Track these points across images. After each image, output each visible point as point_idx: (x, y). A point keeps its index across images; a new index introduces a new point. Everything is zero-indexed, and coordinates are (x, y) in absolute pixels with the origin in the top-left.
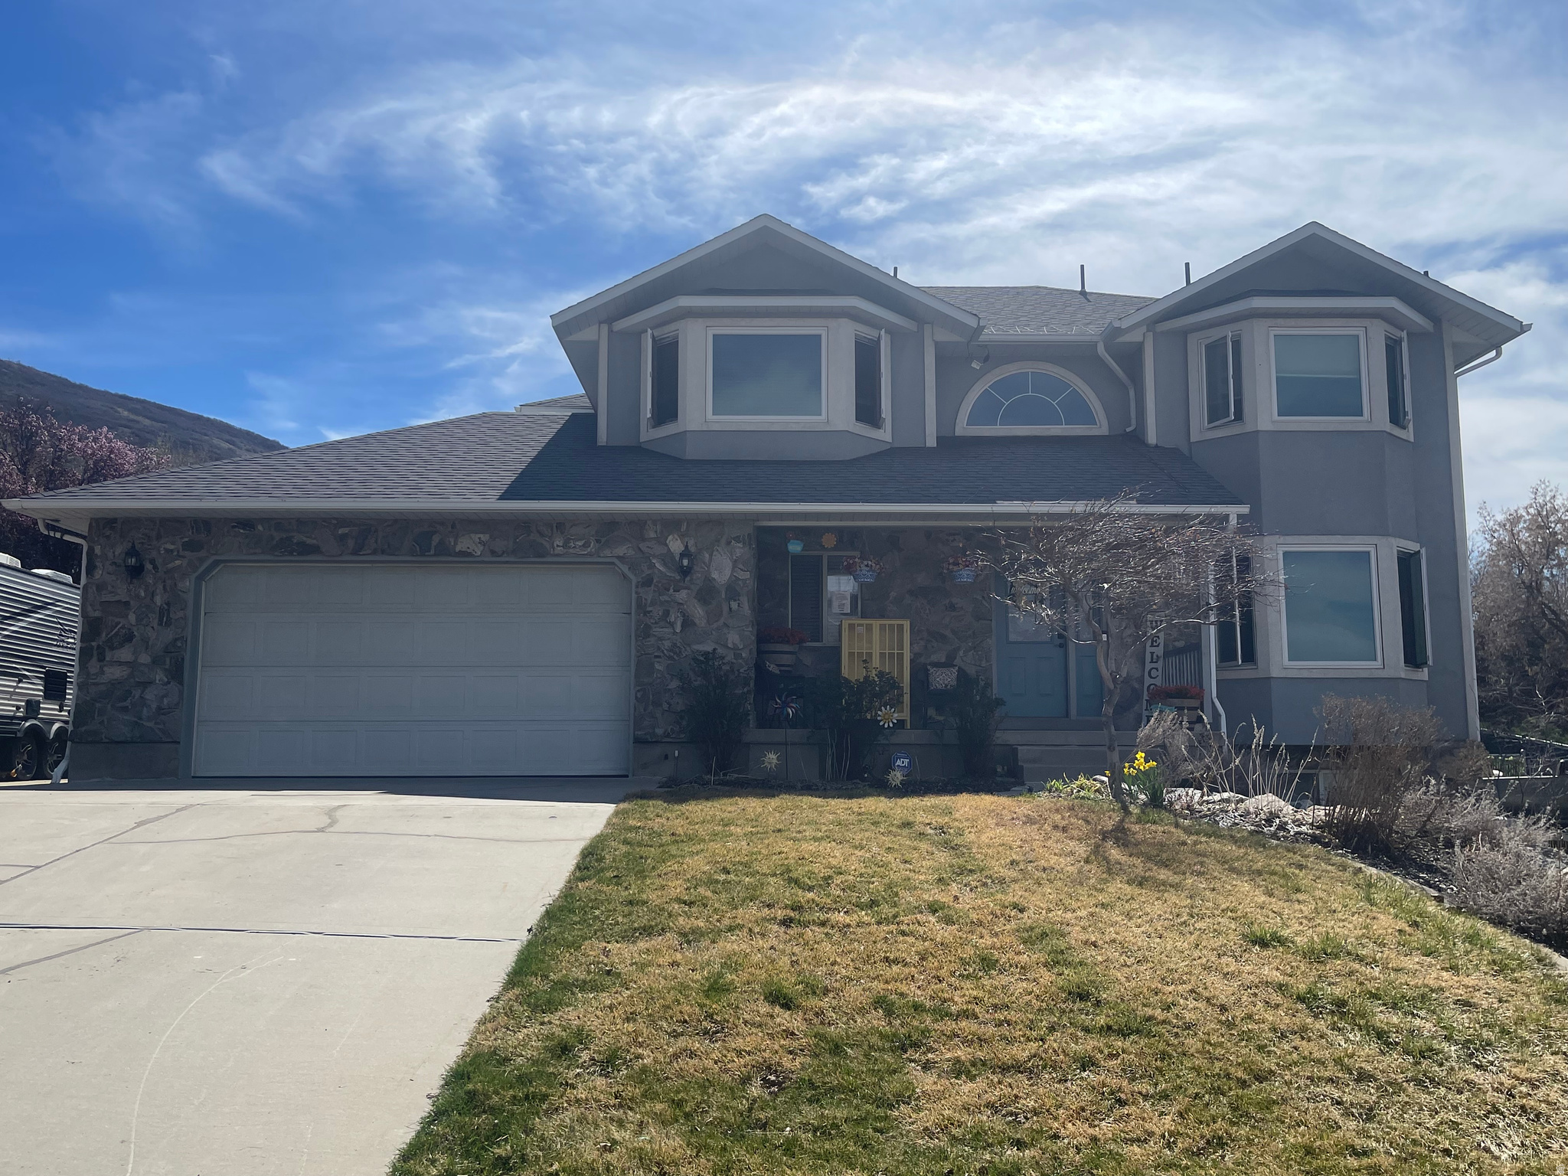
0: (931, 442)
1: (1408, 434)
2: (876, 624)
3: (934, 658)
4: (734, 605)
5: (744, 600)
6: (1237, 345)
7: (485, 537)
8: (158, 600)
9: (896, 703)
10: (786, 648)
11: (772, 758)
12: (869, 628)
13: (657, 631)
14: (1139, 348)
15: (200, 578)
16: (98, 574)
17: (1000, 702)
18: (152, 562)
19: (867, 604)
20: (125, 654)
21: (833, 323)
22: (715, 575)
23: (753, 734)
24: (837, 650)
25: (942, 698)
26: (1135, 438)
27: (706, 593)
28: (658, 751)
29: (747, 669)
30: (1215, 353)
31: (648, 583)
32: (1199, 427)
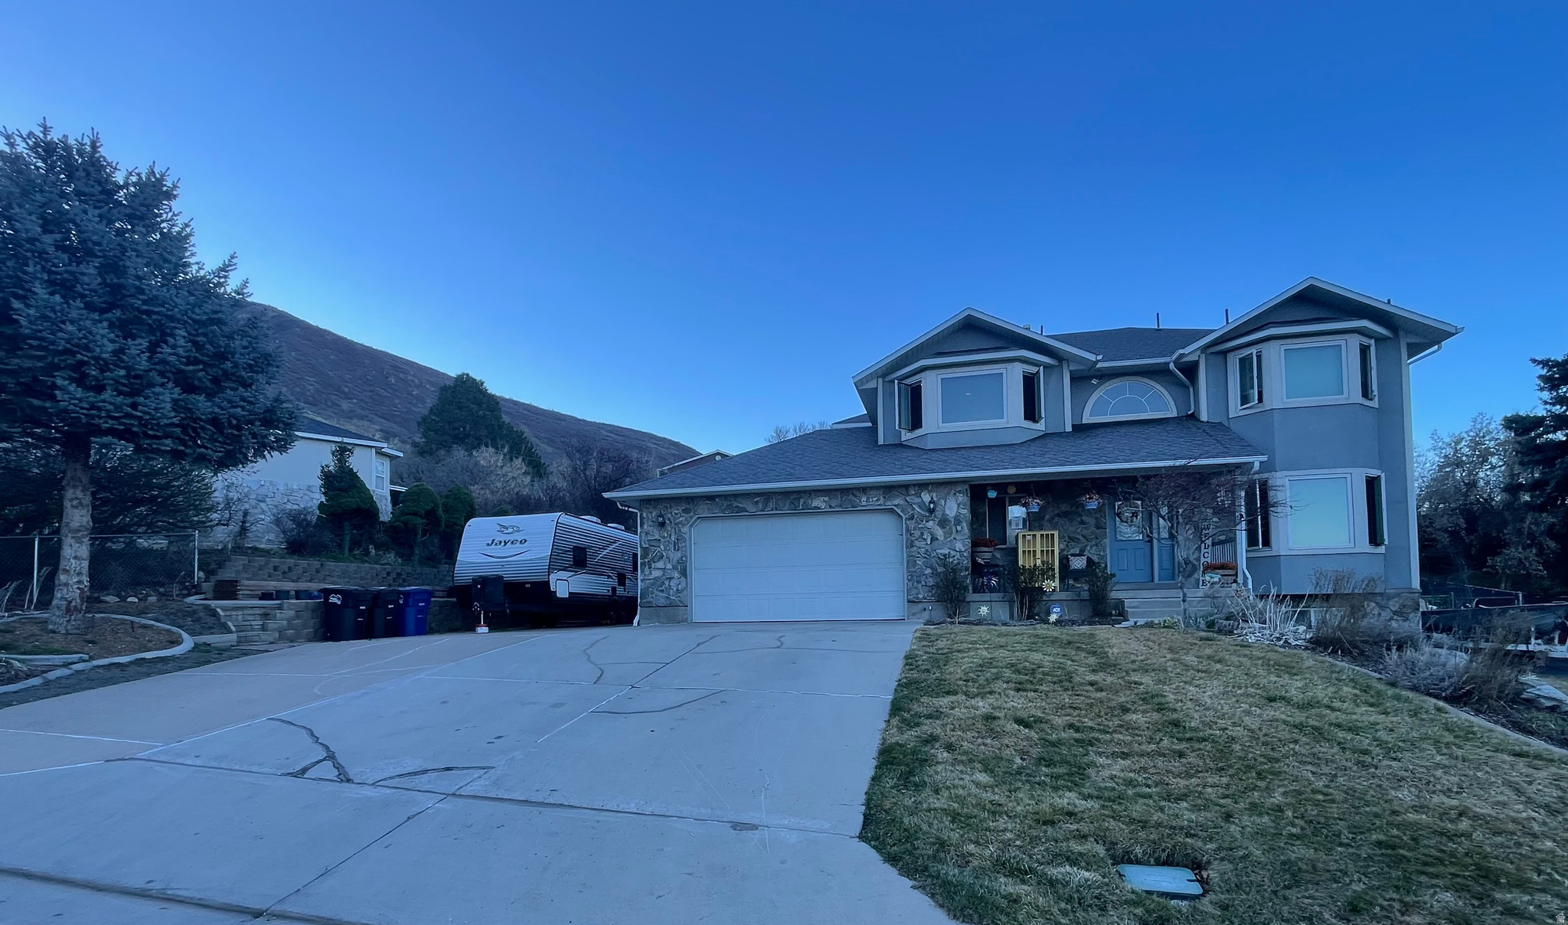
0: (1069, 429)
1: (1375, 404)
2: (1038, 534)
3: (1072, 551)
4: (959, 528)
5: (964, 524)
6: (1259, 357)
7: (826, 499)
8: (673, 538)
9: (1053, 578)
10: (986, 549)
11: (984, 610)
12: (1034, 536)
13: (917, 543)
14: (1196, 364)
15: (691, 526)
16: (645, 527)
17: (1113, 575)
18: (669, 519)
19: (1033, 522)
20: (660, 564)
21: (1009, 366)
22: (947, 512)
23: (971, 596)
24: (1016, 550)
25: (1078, 575)
26: (1194, 417)
27: (943, 523)
28: (921, 606)
29: (967, 562)
30: (1245, 363)
31: (912, 518)
32: (1235, 408)
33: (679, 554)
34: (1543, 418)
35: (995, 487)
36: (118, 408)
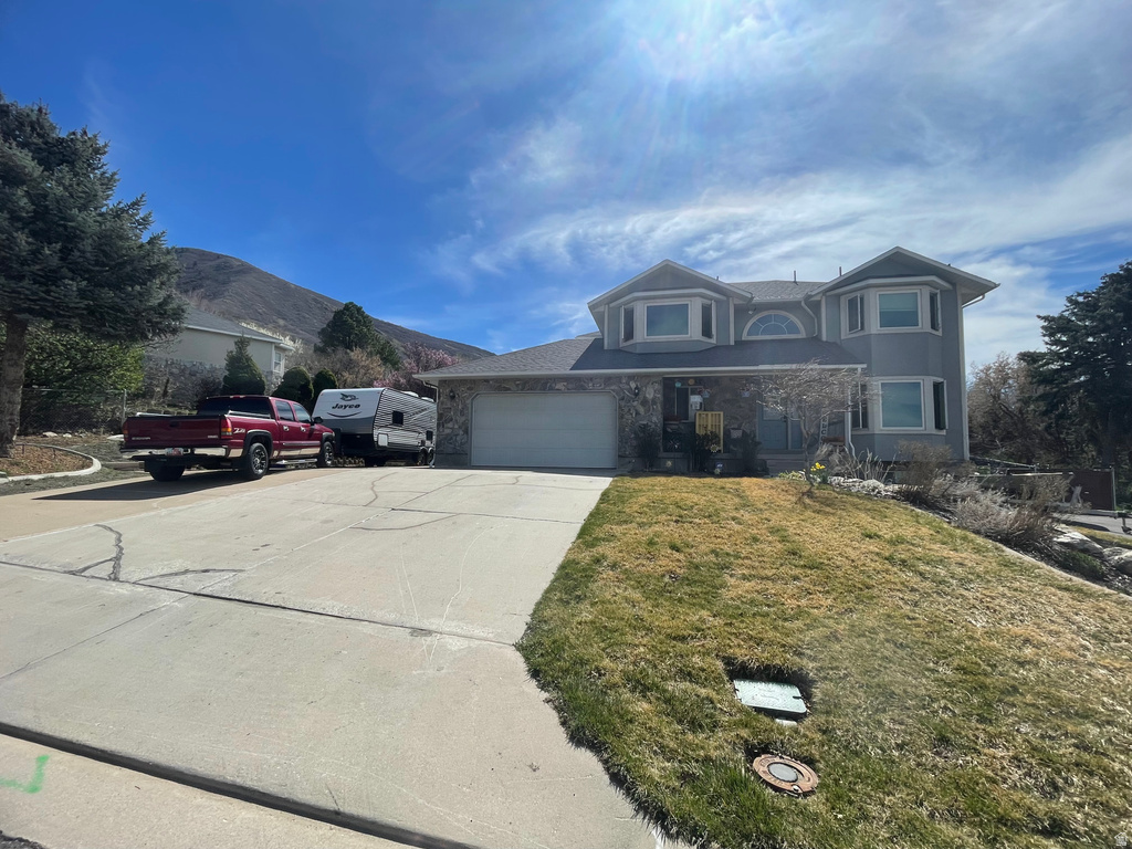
0: (732, 343)
1: (940, 333)
2: (710, 413)
3: (733, 426)
4: (655, 407)
5: (659, 405)
6: (862, 299)
7: (565, 384)
8: (460, 407)
9: (718, 443)
10: (675, 422)
11: (669, 463)
12: (707, 415)
13: (626, 416)
14: (819, 302)
15: (473, 400)
16: (441, 399)
17: (759, 443)
18: (458, 394)
19: (706, 406)
21: (693, 299)
22: (647, 396)
23: (662, 454)
24: (694, 424)
25: (736, 442)
26: (817, 339)
27: (644, 403)
28: (627, 460)
29: (660, 430)
30: (852, 303)
31: (623, 399)
32: (845, 333)
33: (463, 419)
34: (1045, 354)
35: (681, 379)
36: (33, 293)
